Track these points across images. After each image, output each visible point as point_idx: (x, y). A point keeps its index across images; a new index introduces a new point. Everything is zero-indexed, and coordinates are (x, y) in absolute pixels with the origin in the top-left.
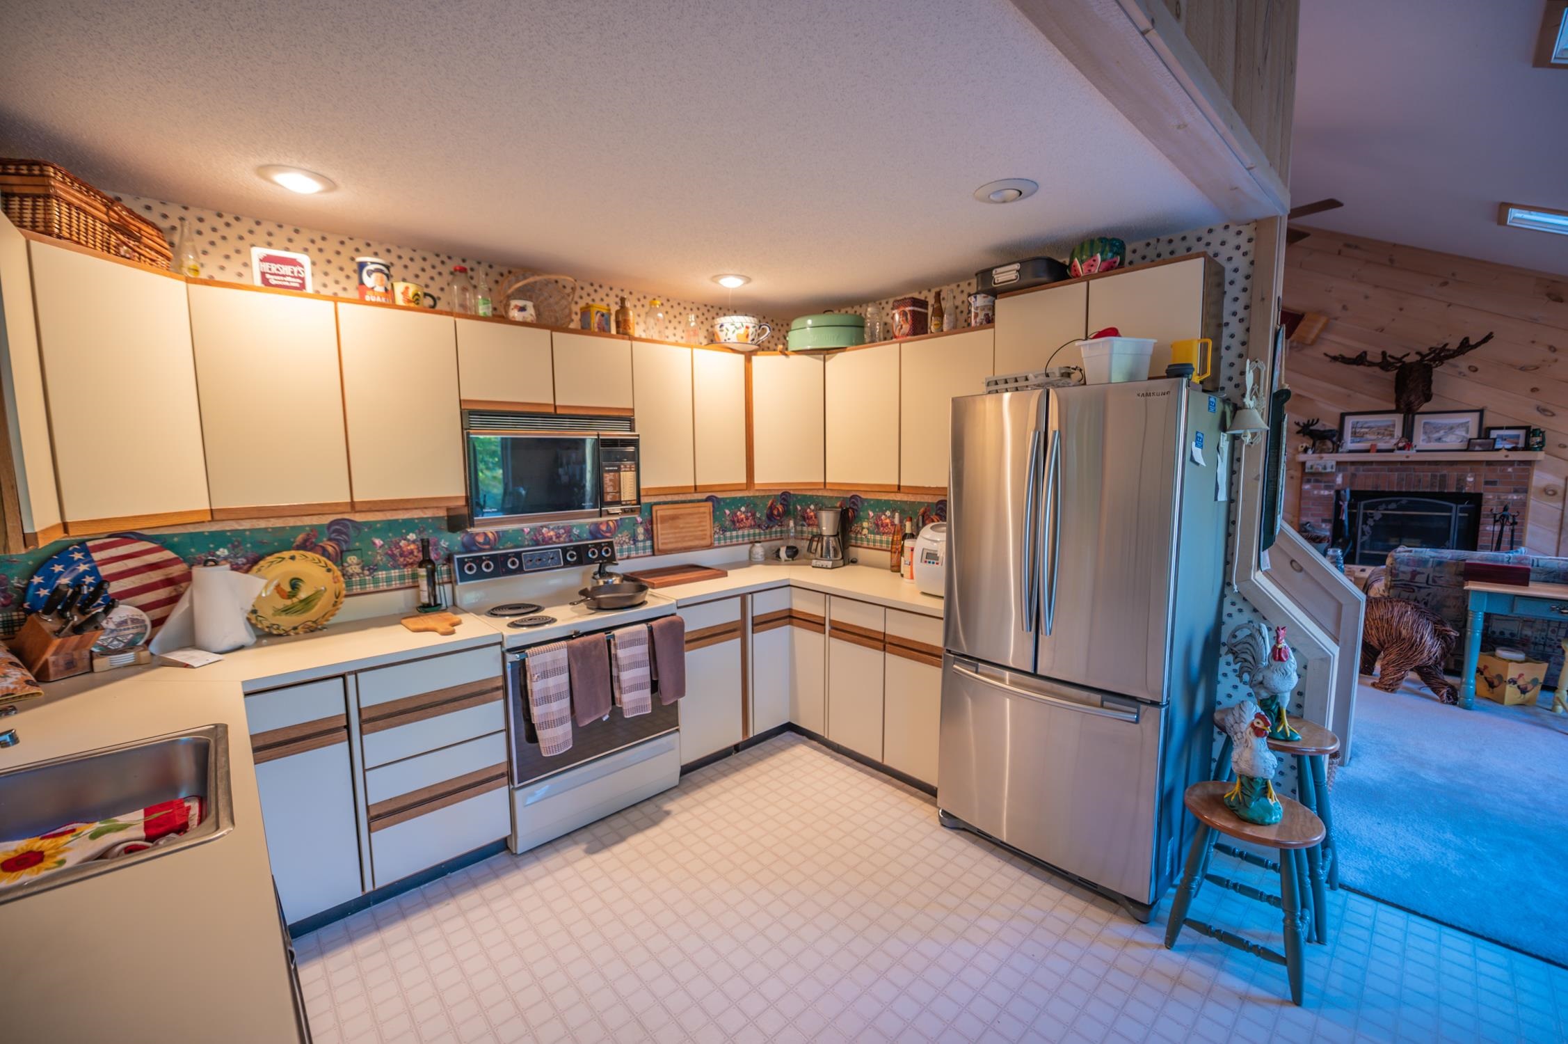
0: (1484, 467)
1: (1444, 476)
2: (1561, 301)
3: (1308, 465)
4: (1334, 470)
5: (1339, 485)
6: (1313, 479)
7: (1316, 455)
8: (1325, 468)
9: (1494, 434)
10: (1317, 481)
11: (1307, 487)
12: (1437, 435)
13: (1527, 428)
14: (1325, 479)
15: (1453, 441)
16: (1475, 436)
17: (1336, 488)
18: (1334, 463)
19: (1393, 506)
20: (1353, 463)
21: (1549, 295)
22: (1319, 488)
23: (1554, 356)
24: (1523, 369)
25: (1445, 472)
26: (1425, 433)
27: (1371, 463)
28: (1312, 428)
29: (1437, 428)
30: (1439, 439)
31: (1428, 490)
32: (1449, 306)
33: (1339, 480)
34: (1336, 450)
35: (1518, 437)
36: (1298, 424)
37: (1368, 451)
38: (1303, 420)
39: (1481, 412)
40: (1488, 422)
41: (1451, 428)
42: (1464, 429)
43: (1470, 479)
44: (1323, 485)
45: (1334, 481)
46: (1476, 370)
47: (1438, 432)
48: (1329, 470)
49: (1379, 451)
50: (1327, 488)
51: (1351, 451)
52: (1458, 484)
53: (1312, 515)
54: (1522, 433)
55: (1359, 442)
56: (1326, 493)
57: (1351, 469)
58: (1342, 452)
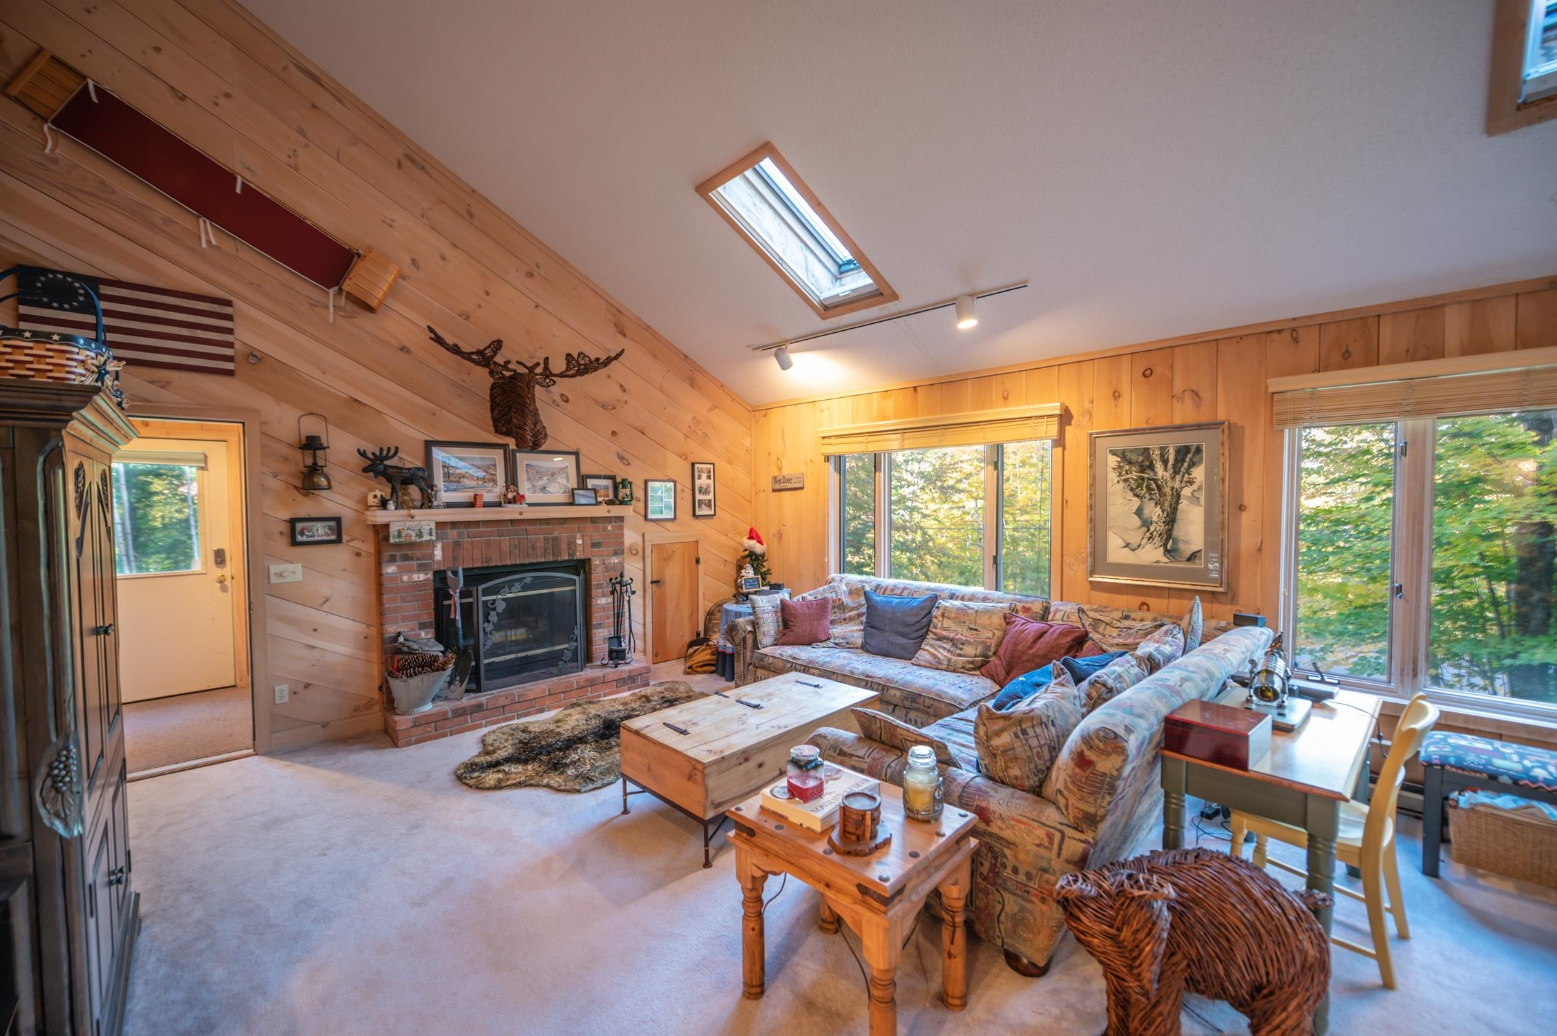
0: (589, 525)
1: (556, 539)
2: (625, 335)
3: (393, 529)
4: (434, 538)
5: (439, 561)
6: (398, 554)
7: (404, 512)
8: (420, 535)
9: (591, 483)
10: (406, 558)
11: (390, 569)
12: (540, 483)
13: (613, 478)
14: (418, 553)
15: (557, 492)
16: (576, 487)
17: (436, 567)
18: (433, 526)
19: (518, 586)
20: (454, 524)
21: (616, 325)
22: (410, 571)
23: (624, 397)
24: (603, 407)
25: (556, 534)
26: (529, 479)
27: (477, 523)
28: (387, 462)
29: (540, 474)
30: (544, 489)
31: (542, 560)
32: (537, 307)
33: (438, 554)
34: (427, 501)
35: (607, 488)
36: (363, 454)
37: (472, 505)
38: (371, 449)
39: (576, 454)
40: (585, 470)
41: (553, 474)
42: (564, 476)
43: (579, 542)
44: (415, 563)
45: (432, 556)
46: (567, 401)
47: (541, 478)
48: (426, 538)
49: (486, 505)
50: (422, 568)
51: (449, 505)
52: (569, 549)
53: (404, 619)
54: (608, 483)
55: (455, 490)
56: (422, 577)
57: (453, 534)
58: (438, 507)
